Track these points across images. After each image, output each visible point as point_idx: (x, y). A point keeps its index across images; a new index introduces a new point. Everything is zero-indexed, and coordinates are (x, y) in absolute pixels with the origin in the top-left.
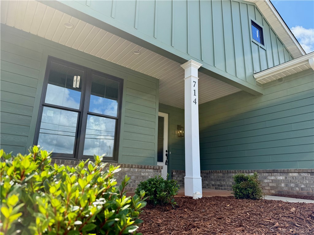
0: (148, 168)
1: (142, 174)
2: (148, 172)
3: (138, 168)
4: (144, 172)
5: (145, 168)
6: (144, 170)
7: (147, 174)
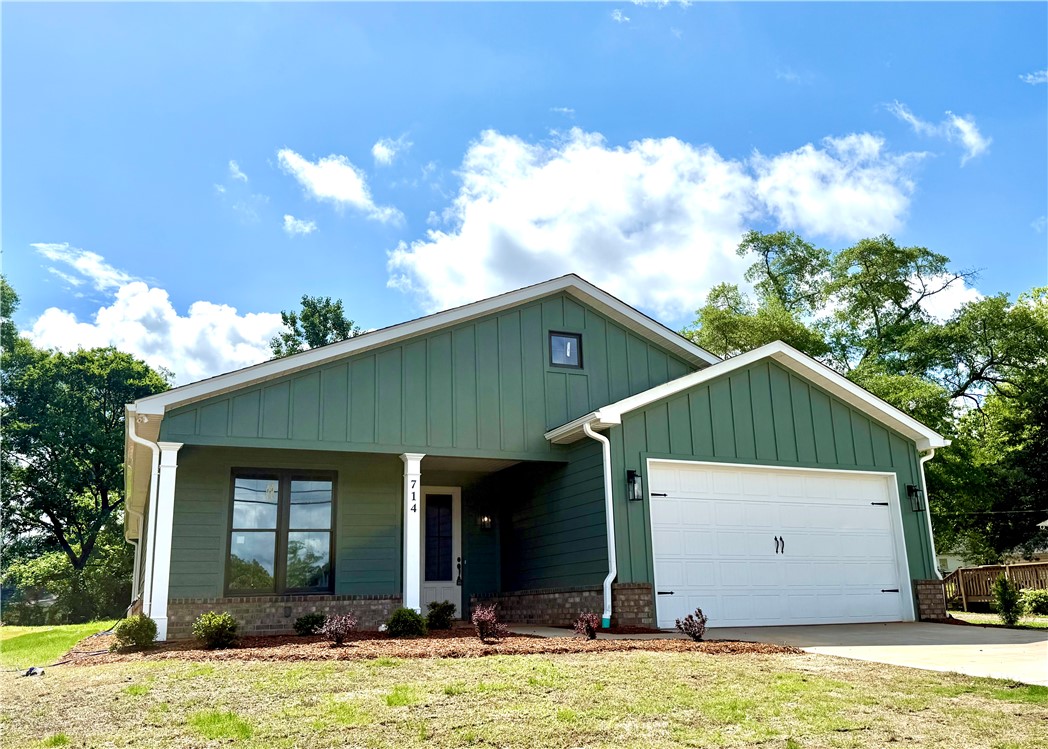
0: (381, 598)
1: (373, 608)
2: (381, 604)
3: (365, 599)
4: (375, 605)
5: (376, 599)
6: (376, 602)
7: (380, 607)
